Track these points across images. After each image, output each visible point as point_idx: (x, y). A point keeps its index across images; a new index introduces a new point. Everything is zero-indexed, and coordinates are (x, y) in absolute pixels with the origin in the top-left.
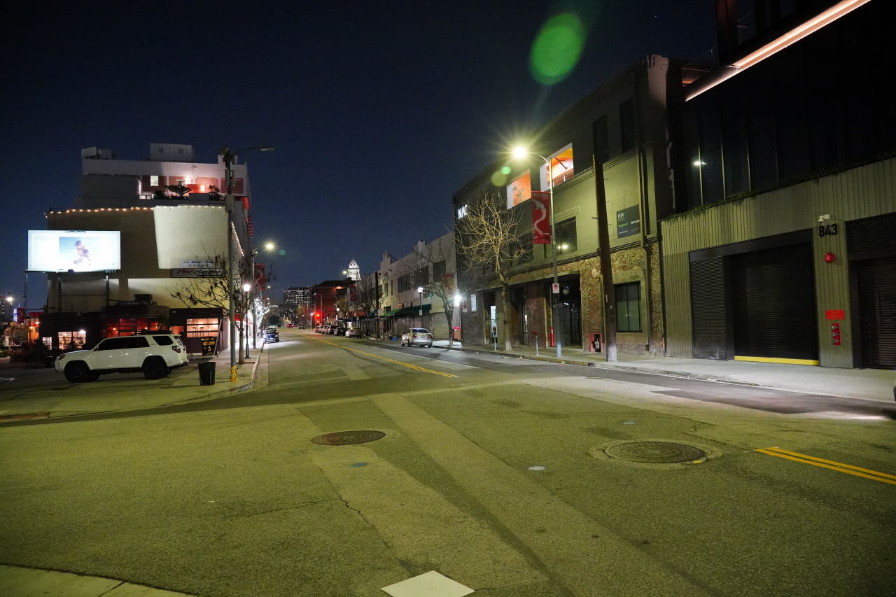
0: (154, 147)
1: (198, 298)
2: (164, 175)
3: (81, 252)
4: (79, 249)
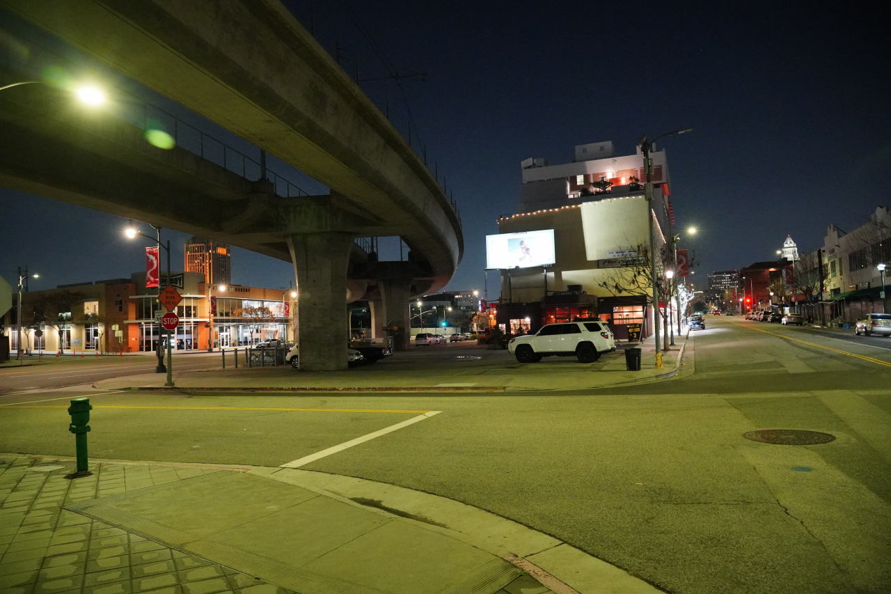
0: (578, 149)
1: (622, 286)
2: (588, 173)
3: (524, 250)
4: (522, 248)
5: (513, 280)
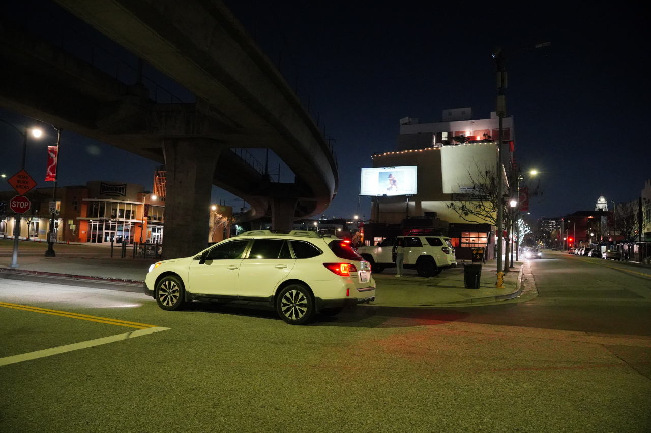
0: (445, 112)
2: (451, 131)
3: (392, 181)
4: (390, 180)
5: (381, 206)
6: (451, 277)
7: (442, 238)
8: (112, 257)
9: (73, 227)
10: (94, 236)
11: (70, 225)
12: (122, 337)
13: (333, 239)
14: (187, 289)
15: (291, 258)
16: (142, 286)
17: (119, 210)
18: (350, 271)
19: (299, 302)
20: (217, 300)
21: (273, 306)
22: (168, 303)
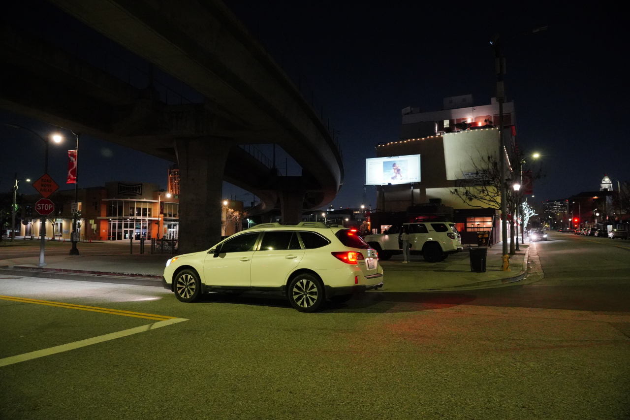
0: (446, 100)
3: (396, 170)
4: (395, 169)
5: (386, 194)
6: (457, 262)
7: (447, 224)
8: (131, 253)
9: (94, 226)
10: (114, 234)
11: (91, 224)
12: (144, 328)
13: (341, 229)
14: (202, 282)
15: (300, 249)
16: (161, 280)
17: (137, 208)
18: (357, 259)
19: (309, 290)
20: (232, 291)
21: (285, 295)
22: (186, 295)
